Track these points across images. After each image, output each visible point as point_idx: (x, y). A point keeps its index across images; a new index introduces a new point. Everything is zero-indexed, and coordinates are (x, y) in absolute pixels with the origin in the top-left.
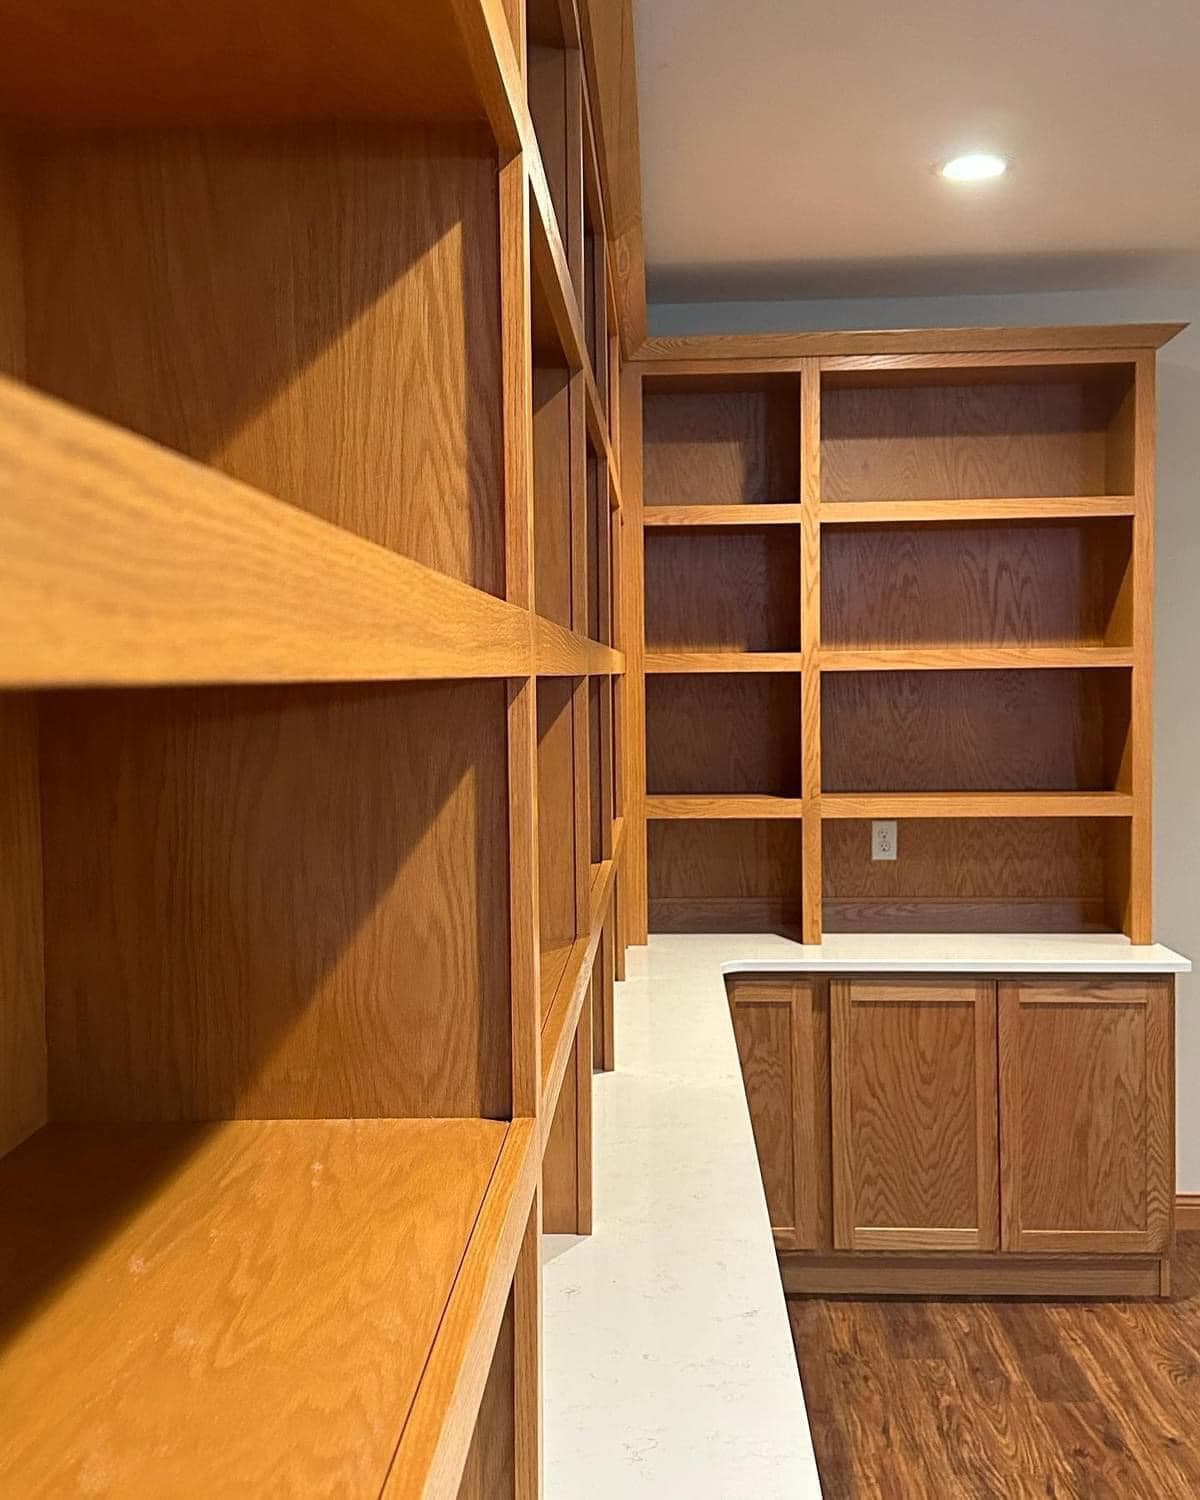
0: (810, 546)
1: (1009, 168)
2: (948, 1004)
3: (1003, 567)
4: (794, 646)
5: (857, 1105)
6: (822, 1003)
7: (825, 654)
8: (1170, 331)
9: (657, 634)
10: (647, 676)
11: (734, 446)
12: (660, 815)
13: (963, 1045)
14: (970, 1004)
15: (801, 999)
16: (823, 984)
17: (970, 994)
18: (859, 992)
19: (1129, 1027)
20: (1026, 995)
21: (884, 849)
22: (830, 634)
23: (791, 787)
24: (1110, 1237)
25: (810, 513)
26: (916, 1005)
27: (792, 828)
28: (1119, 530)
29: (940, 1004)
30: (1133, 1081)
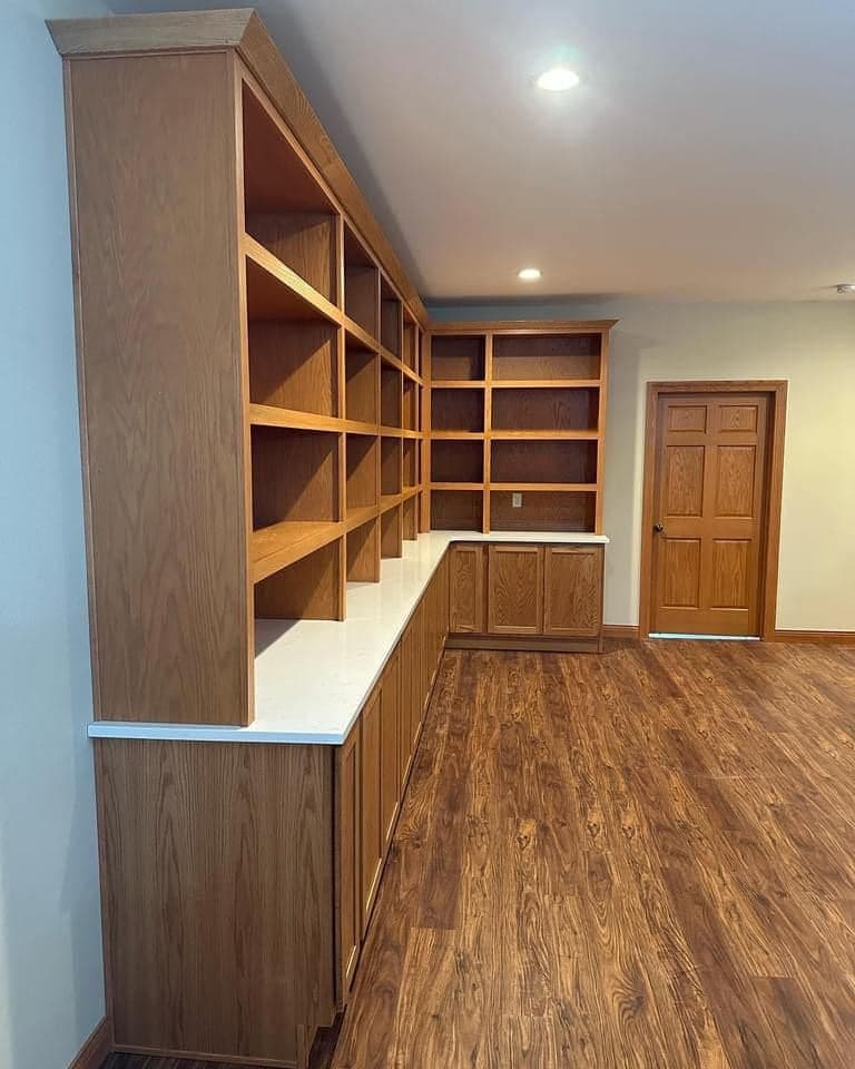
0: (488, 396)
1: (542, 273)
2: (529, 553)
3: (561, 404)
4: (482, 430)
5: (496, 586)
6: (486, 552)
7: (493, 433)
8: (615, 322)
9: (436, 425)
10: (432, 441)
11: (467, 359)
12: (434, 488)
13: (533, 567)
14: (535, 553)
15: (479, 550)
16: (486, 545)
17: (535, 549)
18: (498, 548)
19: (589, 561)
20: (555, 550)
21: (517, 502)
22: (494, 427)
23: (480, 480)
24: (579, 631)
25: (488, 384)
26: (518, 553)
27: (480, 493)
28: (594, 392)
29: (525, 553)
30: (589, 579)
